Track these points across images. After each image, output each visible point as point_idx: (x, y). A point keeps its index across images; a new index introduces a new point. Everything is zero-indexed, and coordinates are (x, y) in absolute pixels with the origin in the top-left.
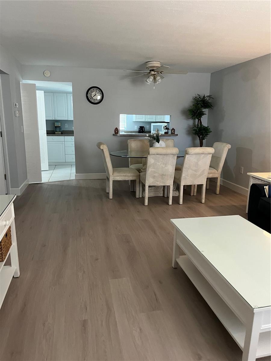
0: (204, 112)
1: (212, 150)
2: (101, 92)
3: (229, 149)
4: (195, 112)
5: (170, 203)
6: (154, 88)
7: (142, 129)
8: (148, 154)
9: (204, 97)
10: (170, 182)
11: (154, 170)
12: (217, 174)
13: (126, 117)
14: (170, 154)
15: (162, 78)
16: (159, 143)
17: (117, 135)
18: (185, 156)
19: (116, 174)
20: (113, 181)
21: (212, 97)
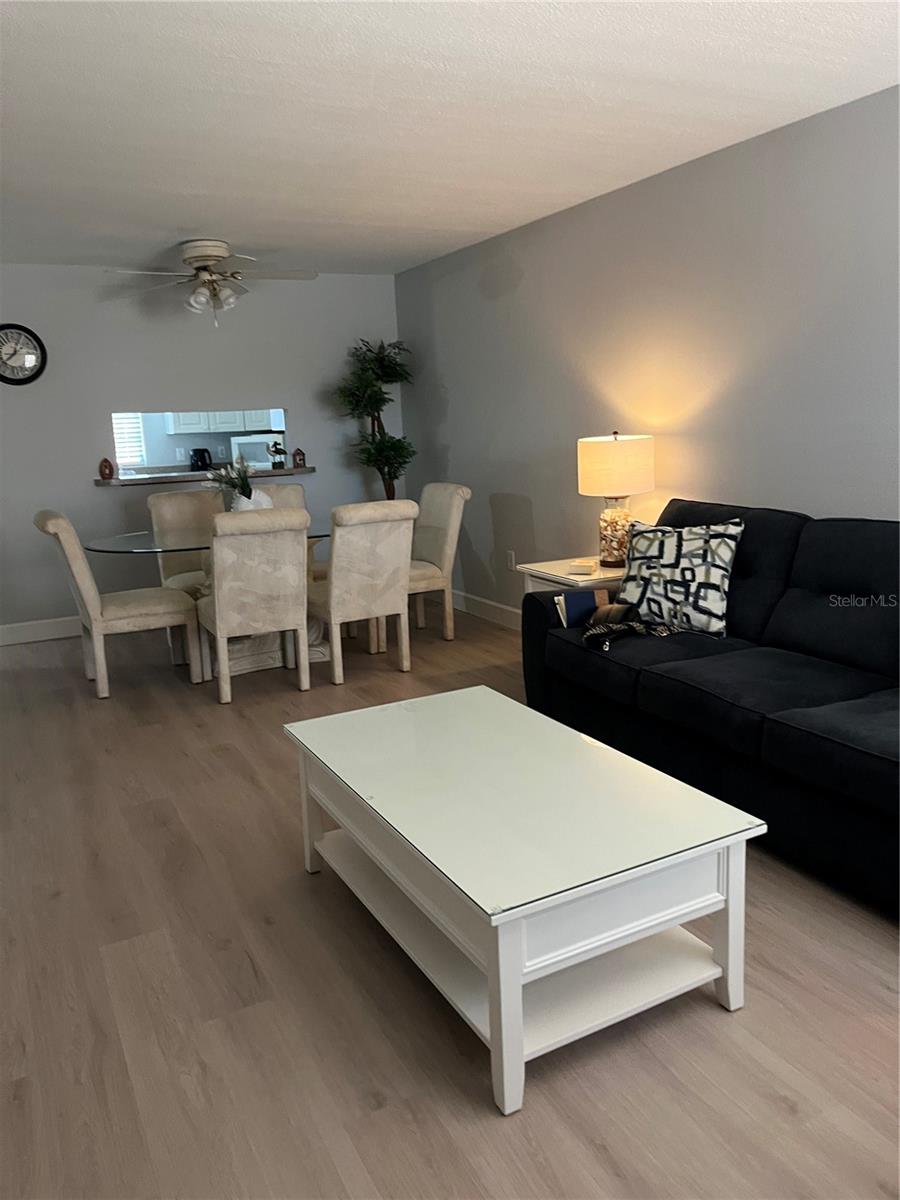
0: (386, 393)
1: (413, 507)
2: (35, 343)
3: (467, 503)
4: (358, 396)
5: (305, 683)
6: (216, 325)
7: (203, 459)
8: (211, 534)
9: (382, 347)
10: (296, 619)
11: (239, 584)
12: (439, 578)
13: (140, 420)
14: (285, 530)
15: (239, 291)
16: (249, 497)
17: (109, 484)
18: (333, 531)
19: (111, 612)
20: (105, 636)
21: (405, 346)
